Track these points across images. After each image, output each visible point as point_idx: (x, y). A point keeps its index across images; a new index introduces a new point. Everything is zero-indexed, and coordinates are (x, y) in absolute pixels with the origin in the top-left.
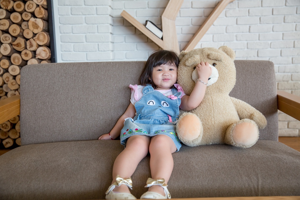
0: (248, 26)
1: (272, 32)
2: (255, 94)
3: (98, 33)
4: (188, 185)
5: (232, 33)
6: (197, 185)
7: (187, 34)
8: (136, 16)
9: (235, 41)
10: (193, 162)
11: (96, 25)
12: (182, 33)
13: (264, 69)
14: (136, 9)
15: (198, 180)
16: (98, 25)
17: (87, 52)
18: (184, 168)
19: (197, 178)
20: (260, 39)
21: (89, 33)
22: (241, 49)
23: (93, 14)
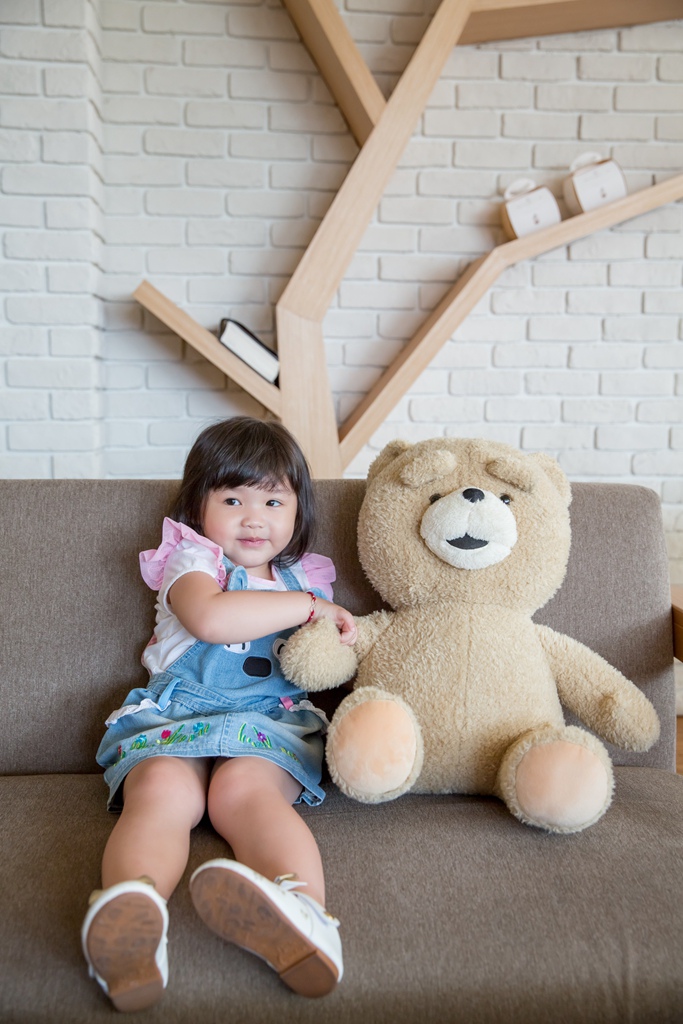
0: (564, 348)
1: (640, 370)
2: (598, 605)
3: (51, 355)
4: (373, 980)
5: (514, 367)
6: (407, 978)
7: (361, 366)
8: (189, 301)
9: (522, 396)
10: (390, 879)
11: (44, 329)
12: (344, 363)
13: (627, 517)
14: (188, 274)
15: (407, 956)
16: (52, 327)
17: (8, 420)
18: (357, 907)
19: (407, 951)
20: (604, 390)
21: (19, 354)
22: (543, 422)
23: (33, 291)
